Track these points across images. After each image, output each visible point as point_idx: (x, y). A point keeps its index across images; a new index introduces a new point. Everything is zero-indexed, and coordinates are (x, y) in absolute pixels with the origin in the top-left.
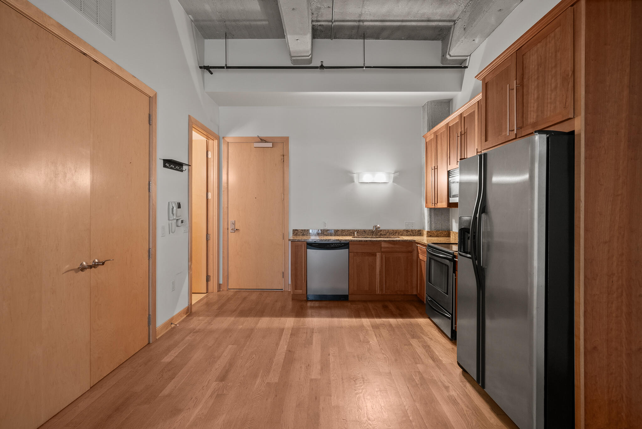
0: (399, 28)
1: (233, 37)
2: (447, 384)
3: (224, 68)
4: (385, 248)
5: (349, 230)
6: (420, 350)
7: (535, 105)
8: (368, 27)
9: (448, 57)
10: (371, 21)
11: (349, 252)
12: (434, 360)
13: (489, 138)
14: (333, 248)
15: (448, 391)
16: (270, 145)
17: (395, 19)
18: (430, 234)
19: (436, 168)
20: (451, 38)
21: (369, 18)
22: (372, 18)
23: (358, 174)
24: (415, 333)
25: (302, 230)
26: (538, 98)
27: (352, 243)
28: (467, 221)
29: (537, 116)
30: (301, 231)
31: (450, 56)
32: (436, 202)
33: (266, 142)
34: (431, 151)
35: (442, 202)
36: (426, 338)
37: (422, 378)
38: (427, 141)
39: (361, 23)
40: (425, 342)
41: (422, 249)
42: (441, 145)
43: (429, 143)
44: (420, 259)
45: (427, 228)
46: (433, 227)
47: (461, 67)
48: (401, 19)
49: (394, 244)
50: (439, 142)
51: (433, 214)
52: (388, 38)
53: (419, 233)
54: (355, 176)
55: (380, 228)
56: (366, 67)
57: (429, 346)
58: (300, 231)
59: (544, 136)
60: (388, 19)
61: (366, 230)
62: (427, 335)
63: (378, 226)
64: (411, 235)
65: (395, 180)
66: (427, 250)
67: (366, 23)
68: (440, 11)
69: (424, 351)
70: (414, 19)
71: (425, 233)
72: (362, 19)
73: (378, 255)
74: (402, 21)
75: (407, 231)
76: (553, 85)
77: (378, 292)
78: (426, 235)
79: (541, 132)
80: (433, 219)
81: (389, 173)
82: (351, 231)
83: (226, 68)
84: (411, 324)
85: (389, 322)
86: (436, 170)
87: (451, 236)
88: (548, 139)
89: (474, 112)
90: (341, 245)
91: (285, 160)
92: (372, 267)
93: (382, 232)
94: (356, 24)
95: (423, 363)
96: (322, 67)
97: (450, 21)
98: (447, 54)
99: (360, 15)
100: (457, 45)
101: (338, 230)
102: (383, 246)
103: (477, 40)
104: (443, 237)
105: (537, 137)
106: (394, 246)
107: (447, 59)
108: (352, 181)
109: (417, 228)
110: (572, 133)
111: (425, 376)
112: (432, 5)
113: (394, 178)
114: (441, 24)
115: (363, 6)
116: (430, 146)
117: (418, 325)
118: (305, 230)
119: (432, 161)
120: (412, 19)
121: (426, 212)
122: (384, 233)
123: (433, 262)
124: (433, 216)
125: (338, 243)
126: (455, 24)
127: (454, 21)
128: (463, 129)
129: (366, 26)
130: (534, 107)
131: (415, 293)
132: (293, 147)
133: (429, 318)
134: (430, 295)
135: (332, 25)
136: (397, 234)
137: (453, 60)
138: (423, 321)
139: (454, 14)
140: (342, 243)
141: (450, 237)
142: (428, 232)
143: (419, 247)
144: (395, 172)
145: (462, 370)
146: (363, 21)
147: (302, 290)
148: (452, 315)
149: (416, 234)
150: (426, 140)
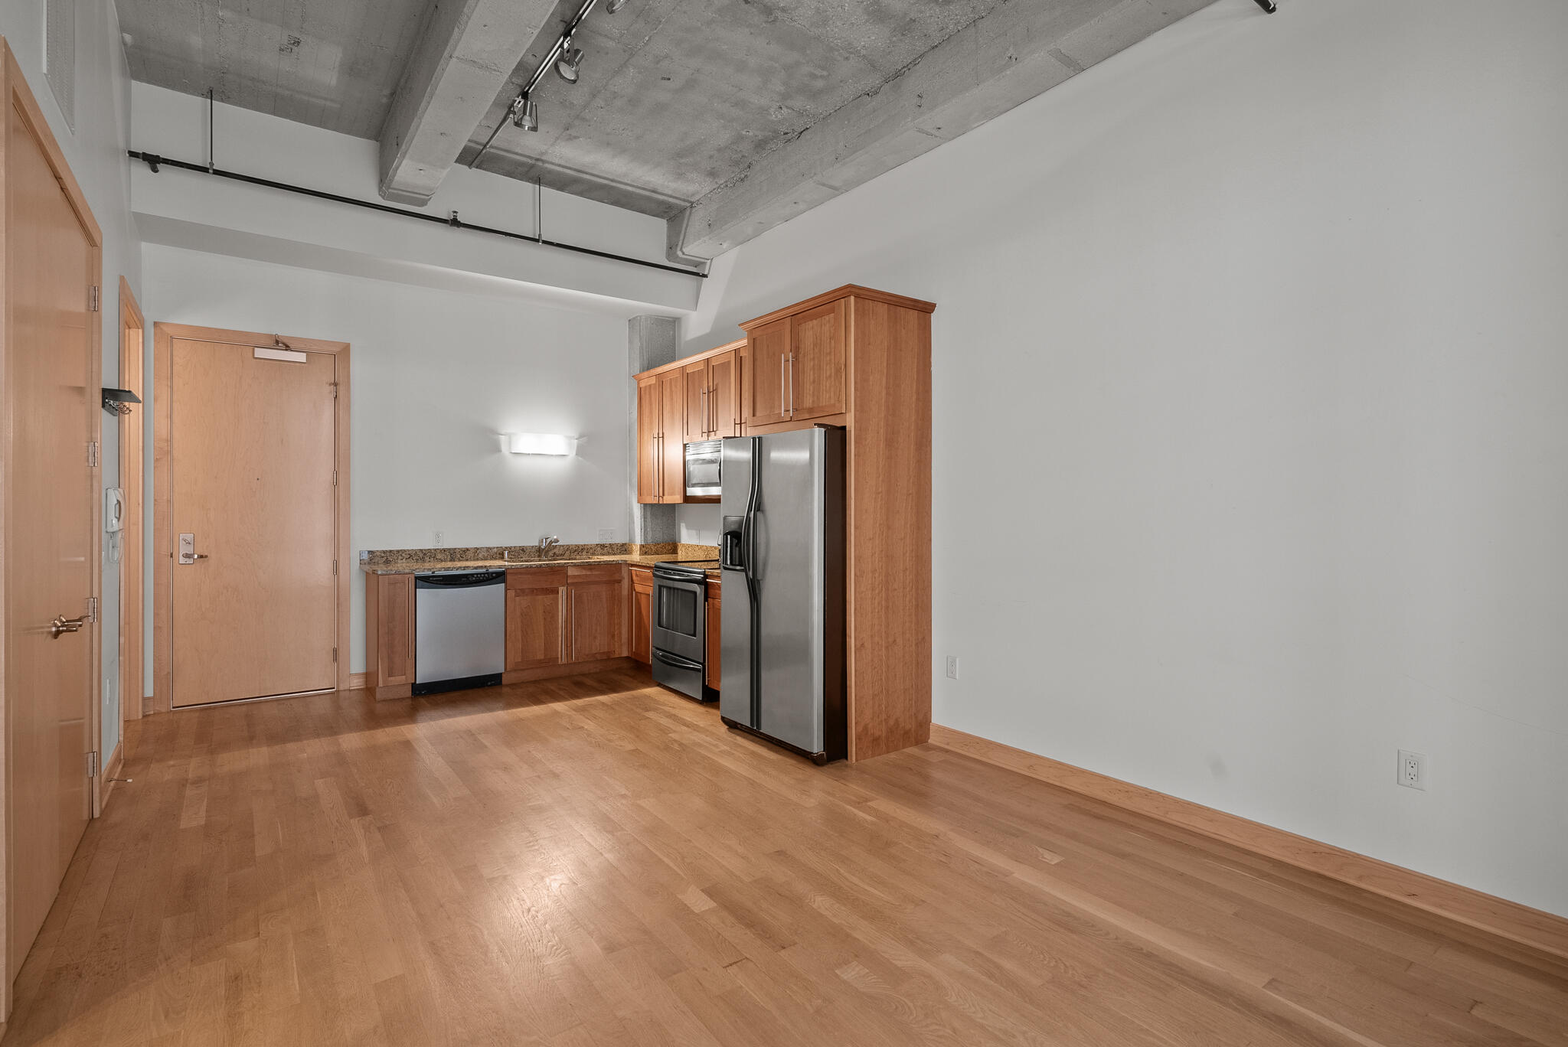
0: (603, 187)
1: (226, 99)
2: (715, 743)
3: (208, 172)
4: (575, 577)
5: (490, 548)
6: (664, 721)
7: (811, 388)
8: (550, 172)
9: (679, 253)
10: (559, 165)
11: (506, 590)
12: (688, 726)
13: (758, 414)
14: (472, 583)
15: (718, 748)
16: (301, 357)
17: (601, 174)
18: (645, 550)
19: (661, 435)
20: (684, 226)
21: (557, 161)
22: (563, 163)
23: (510, 436)
24: (647, 705)
25: (384, 552)
26: (814, 382)
27: (511, 571)
28: (736, 522)
29: (813, 401)
30: (383, 555)
31: (683, 254)
32: (661, 494)
33: (287, 348)
34: (651, 405)
35: (672, 494)
36: (667, 708)
37: (681, 744)
38: (642, 385)
39: (540, 164)
40: (665, 711)
41: (641, 573)
42: (671, 395)
43: (645, 390)
44: (636, 593)
45: (638, 540)
46: (649, 538)
47: (697, 274)
48: (611, 177)
49: (591, 569)
50: (667, 393)
51: (649, 513)
52: (581, 194)
53: (625, 549)
54: (503, 438)
55: (558, 541)
56: (544, 242)
57: (675, 715)
58: (378, 554)
59: (823, 430)
60: (590, 171)
61: (526, 547)
62: (665, 705)
63: (555, 537)
64: (609, 554)
65: (581, 451)
66: (653, 574)
67: (547, 165)
68: (673, 185)
69: (670, 721)
70: (633, 184)
71: (636, 549)
72: (544, 158)
73: (562, 590)
74: (612, 181)
75: (603, 546)
76: (828, 374)
77: (562, 660)
78: (638, 552)
79: (820, 425)
80: (649, 524)
81: (570, 438)
82: (495, 550)
83: (214, 173)
84: (635, 697)
85: (597, 700)
86: (661, 439)
87: (679, 552)
88: (825, 432)
89: (729, 362)
90: (490, 577)
91: (341, 394)
92: (550, 614)
93: (556, 551)
94: (531, 162)
95: (675, 731)
96: (455, 222)
97: (684, 200)
98: (679, 248)
99: (542, 154)
100: (696, 243)
101: (468, 549)
102: (570, 573)
103: (725, 246)
104: (666, 553)
105: (817, 429)
106: (589, 573)
107: (678, 256)
108: (496, 448)
109: (619, 539)
110: (844, 428)
111: (684, 742)
112: (664, 175)
113: (578, 447)
114: (671, 200)
115: (552, 145)
116: (648, 396)
117: (648, 697)
118: (391, 551)
119: (651, 423)
120: (629, 182)
121: (637, 511)
122: (561, 552)
123: (665, 592)
124: (649, 519)
125: (484, 574)
126: (691, 207)
127: (692, 203)
128: (711, 384)
129: (546, 168)
130: (810, 390)
131: (625, 654)
132: (359, 368)
133: (659, 685)
134: (658, 647)
135: (483, 150)
136: (584, 553)
137: (685, 259)
138: (652, 691)
139: (693, 195)
140: (492, 573)
141: (677, 553)
142: (642, 546)
143: (634, 573)
144: (581, 436)
145: (727, 727)
146: (543, 161)
147: (405, 675)
148: (703, 664)
149: (619, 551)
150: (638, 383)
